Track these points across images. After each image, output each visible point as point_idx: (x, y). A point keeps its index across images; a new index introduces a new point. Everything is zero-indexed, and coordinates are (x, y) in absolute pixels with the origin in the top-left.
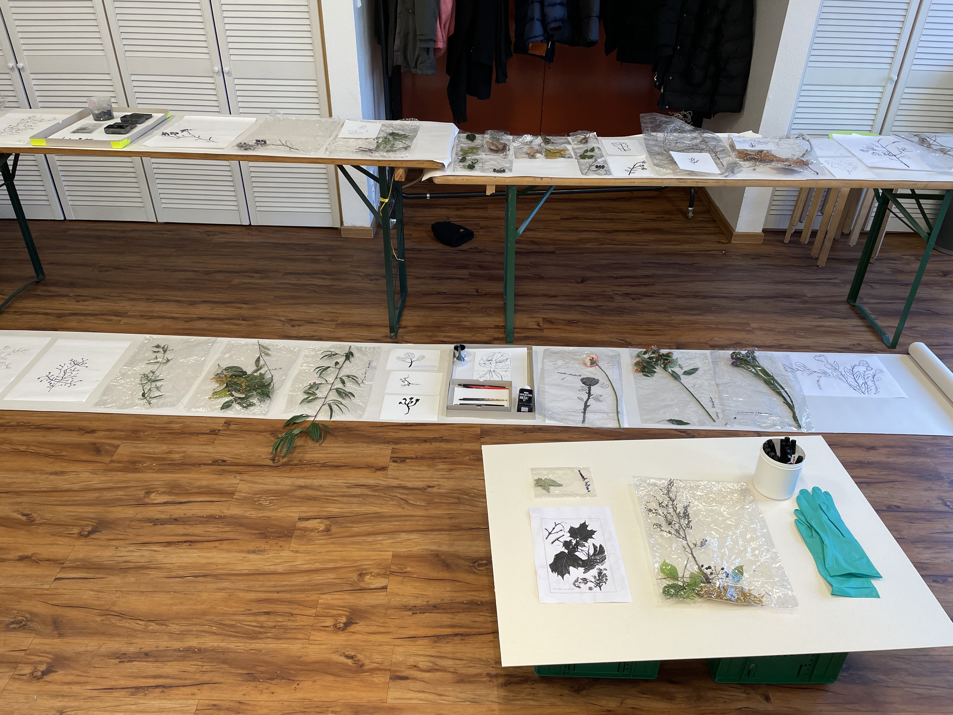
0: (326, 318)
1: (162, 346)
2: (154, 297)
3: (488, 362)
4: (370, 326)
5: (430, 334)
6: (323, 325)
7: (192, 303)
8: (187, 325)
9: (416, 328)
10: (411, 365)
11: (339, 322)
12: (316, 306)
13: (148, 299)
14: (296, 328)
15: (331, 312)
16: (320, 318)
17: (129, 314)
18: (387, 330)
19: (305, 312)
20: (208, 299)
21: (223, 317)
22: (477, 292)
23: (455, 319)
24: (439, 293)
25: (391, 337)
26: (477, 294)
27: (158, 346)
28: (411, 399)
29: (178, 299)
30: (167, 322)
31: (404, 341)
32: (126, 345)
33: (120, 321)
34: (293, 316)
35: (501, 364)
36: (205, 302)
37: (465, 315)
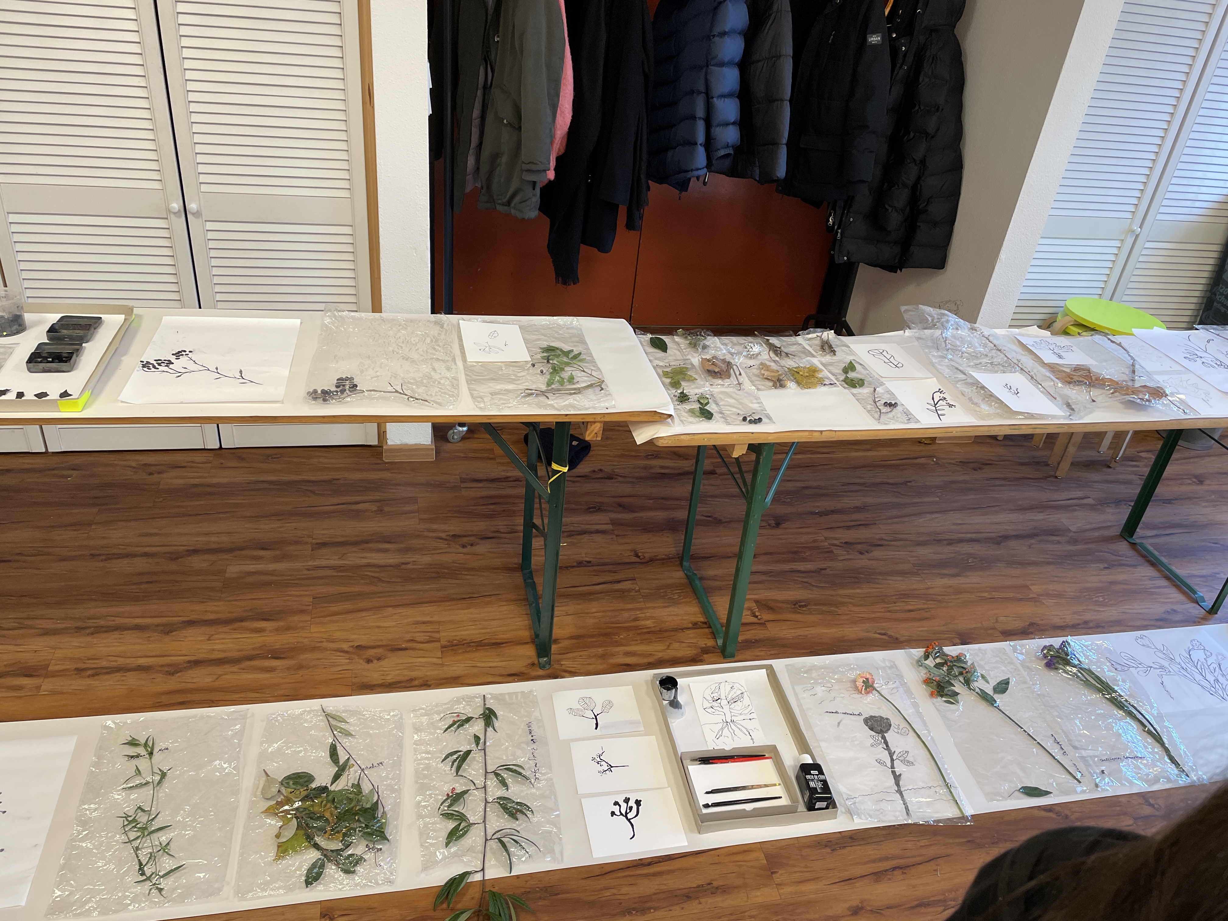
0: (420, 637)
1: (143, 741)
2: (91, 623)
3: (715, 704)
4: (497, 645)
5: (600, 650)
6: (421, 653)
7: (168, 630)
8: (173, 683)
9: (574, 641)
10: (597, 724)
11: (443, 642)
12: (390, 610)
13: (79, 629)
14: (376, 664)
15: (424, 623)
16: (408, 636)
17: (51, 668)
18: (529, 652)
19: (379, 627)
20: (194, 617)
21: (235, 654)
22: (637, 556)
23: (626, 615)
24: (580, 564)
25: (542, 667)
26: (637, 560)
27: (133, 743)
28: (627, 800)
29: (138, 621)
30: (132, 680)
31: (565, 671)
32: (69, 745)
33: (38, 688)
34: (362, 639)
35: (738, 706)
36: (191, 623)
37: (638, 605)
